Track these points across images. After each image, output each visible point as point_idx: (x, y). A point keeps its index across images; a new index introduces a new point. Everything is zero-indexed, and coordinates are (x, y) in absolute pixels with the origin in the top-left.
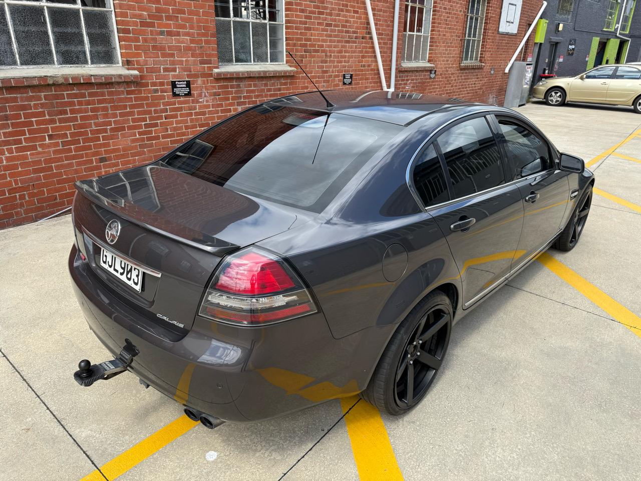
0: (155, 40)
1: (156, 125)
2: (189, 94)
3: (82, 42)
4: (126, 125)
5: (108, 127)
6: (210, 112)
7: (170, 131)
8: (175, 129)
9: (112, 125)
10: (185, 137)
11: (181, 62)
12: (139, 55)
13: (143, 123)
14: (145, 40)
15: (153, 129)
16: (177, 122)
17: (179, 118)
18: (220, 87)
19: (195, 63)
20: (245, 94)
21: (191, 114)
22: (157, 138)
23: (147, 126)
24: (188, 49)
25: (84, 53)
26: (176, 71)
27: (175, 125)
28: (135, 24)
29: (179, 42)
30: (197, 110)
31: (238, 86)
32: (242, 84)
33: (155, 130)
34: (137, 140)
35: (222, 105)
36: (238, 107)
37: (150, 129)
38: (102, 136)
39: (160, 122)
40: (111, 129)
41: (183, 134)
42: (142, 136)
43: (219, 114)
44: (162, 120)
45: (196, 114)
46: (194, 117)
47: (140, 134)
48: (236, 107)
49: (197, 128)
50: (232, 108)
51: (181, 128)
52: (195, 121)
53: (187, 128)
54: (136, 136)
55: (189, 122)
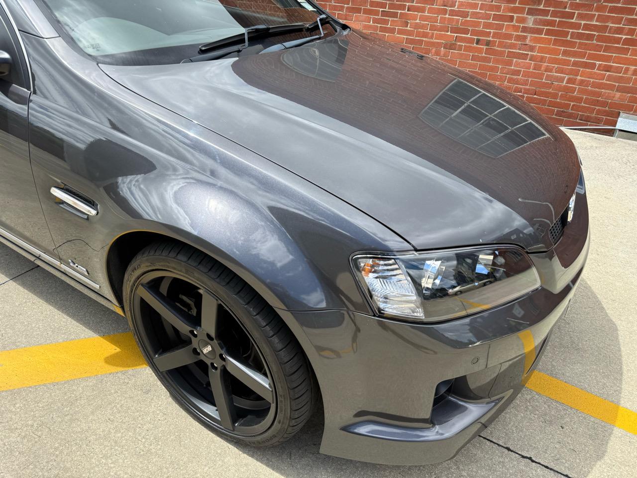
1: (394, 15)
4: (363, 8)
5: (345, 6)
6: (475, 15)
7: (410, 27)
8: (417, 26)
9: (349, 4)
10: (426, 39)
13: (381, 10)
15: (390, 19)
16: (422, 18)
17: (426, 14)
21: (445, 12)
22: (392, 31)
23: (384, 13)
27: (418, 21)
30: (456, 8)
33: (392, 20)
34: (369, 27)
35: (498, 8)
36: (530, 17)
37: (387, 18)
38: (338, 14)
39: (401, 13)
40: (347, 8)
41: (425, 35)
42: (376, 24)
43: (489, 21)
44: (403, 10)
45: (453, 13)
46: (447, 16)
47: (375, 21)
48: (525, 15)
49: (447, 32)
50: (515, 15)
51: (424, 27)
52: (446, 22)
53: (433, 28)
54: (370, 23)
55: (438, 22)
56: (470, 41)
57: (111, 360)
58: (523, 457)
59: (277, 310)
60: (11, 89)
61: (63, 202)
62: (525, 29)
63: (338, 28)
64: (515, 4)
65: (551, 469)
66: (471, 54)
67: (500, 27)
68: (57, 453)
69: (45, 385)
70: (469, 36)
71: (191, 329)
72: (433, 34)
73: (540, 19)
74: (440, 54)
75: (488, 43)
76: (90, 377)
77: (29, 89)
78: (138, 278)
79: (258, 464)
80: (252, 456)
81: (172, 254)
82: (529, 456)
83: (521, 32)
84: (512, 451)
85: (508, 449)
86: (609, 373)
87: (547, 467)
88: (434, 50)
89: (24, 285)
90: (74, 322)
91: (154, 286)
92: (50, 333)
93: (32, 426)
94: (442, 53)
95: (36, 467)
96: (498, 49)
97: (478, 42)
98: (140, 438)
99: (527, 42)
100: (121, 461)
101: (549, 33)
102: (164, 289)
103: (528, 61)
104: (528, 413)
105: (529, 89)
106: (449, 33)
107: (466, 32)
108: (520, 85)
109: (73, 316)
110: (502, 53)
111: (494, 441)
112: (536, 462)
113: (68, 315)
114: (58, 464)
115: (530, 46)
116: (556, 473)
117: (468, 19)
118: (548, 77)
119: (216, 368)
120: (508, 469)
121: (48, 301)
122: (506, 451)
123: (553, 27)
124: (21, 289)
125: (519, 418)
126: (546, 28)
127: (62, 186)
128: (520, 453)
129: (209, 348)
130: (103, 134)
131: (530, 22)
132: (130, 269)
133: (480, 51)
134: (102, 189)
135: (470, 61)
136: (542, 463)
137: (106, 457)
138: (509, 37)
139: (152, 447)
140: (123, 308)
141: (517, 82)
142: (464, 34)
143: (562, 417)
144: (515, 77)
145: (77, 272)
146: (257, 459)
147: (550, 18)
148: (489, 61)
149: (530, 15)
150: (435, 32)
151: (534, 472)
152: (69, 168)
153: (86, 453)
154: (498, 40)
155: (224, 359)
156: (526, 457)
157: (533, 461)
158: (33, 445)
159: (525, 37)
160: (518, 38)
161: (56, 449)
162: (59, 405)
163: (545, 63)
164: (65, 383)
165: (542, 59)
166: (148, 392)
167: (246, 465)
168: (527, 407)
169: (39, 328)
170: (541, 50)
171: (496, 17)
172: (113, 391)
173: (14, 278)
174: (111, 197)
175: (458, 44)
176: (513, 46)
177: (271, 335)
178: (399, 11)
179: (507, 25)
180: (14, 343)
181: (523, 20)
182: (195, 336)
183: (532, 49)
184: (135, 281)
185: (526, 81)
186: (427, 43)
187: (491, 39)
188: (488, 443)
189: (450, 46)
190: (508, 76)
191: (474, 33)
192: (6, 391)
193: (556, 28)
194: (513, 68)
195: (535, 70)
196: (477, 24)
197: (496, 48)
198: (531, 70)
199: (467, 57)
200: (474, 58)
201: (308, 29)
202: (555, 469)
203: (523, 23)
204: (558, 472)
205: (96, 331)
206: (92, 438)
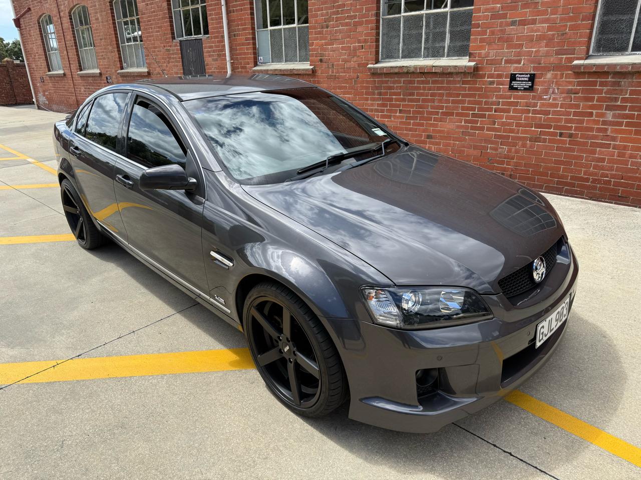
0: (503, 31)
1: (483, 116)
2: (531, 89)
3: (443, 40)
4: (455, 112)
6: (555, 113)
7: (497, 125)
8: (503, 124)
9: (443, 110)
10: (513, 134)
11: (529, 54)
12: (482, 48)
13: (471, 112)
14: (492, 33)
15: (479, 119)
16: (507, 118)
17: (511, 114)
18: (579, 84)
19: (547, 54)
20: (627, 96)
21: (528, 111)
22: (482, 129)
23: (474, 115)
24: (540, 38)
25: (444, 48)
26: (520, 63)
27: (504, 120)
28: (486, 17)
29: (532, 31)
30: (538, 108)
31: (618, 84)
32: (624, 82)
33: (481, 121)
34: (461, 127)
35: (578, 106)
36: (608, 112)
37: (476, 119)
38: (434, 117)
39: (488, 114)
40: (442, 112)
41: (512, 131)
42: (467, 124)
43: (570, 117)
44: (491, 112)
45: (535, 112)
46: (530, 115)
47: (466, 122)
48: (604, 111)
49: (532, 127)
50: (594, 111)
51: (511, 124)
52: (530, 120)
53: (518, 125)
54: (462, 123)
55: (523, 119)
56: (554, 134)
57: (233, 364)
58: (505, 451)
59: (319, 317)
60: (196, 198)
61: (216, 259)
62: (604, 123)
63: (402, 145)
64: (593, 102)
65: (524, 462)
66: (556, 145)
67: (582, 122)
68: (198, 409)
69: (193, 373)
70: (552, 130)
71: (279, 335)
72: (518, 130)
73: (619, 114)
74: (526, 146)
75: (571, 136)
76: (219, 372)
77: (205, 198)
78: (251, 302)
79: (314, 430)
80: (312, 426)
81: (269, 287)
82: (509, 452)
83: (602, 125)
84: (497, 447)
85: (495, 446)
86: (603, 408)
87: (522, 460)
88: (520, 143)
89: (185, 316)
90: (213, 340)
91: (260, 307)
92: (198, 345)
93: (185, 393)
94: (528, 146)
95: (186, 414)
96: (580, 140)
97: (561, 135)
98: (245, 407)
99: (609, 133)
100: (233, 418)
101: (628, 124)
102: (266, 311)
103: (611, 150)
104: (520, 426)
105: (616, 174)
106: (533, 129)
107: (549, 127)
108: (606, 171)
109: (212, 336)
110: (585, 144)
111: (485, 439)
112: (514, 456)
113: (210, 335)
114: (198, 414)
115: (612, 137)
116: (528, 465)
117: (550, 116)
118: (633, 164)
119: (291, 362)
120: (489, 457)
121: (199, 326)
122: (493, 447)
123: (632, 119)
124: (183, 318)
125: (511, 428)
126: (625, 120)
127: (217, 250)
128: (503, 449)
129: (288, 348)
130: (238, 222)
131: (609, 115)
132: (248, 297)
133: (564, 142)
134: (235, 251)
135: (555, 151)
136: (519, 457)
137: (224, 414)
138: (591, 129)
139: (252, 412)
140: (242, 326)
141: (603, 168)
142: (548, 129)
143: (548, 432)
144: (601, 164)
145: (219, 302)
146: (314, 428)
147: (629, 112)
148: (573, 150)
149: (608, 110)
150: (521, 128)
151: (510, 462)
152: (218, 240)
153: (214, 411)
154: (580, 133)
155: (295, 355)
156: (507, 452)
157: (511, 455)
158: (185, 403)
159: (606, 130)
160: (599, 130)
161: (197, 407)
162: (201, 384)
163: (628, 150)
164: (205, 373)
165: (625, 148)
166: (253, 383)
167: (307, 430)
168: (520, 423)
169: (192, 341)
170: (622, 140)
171: (575, 114)
172: (232, 381)
173: (180, 312)
174: (240, 256)
175: (543, 137)
176: (596, 137)
177: (316, 333)
178: (487, 113)
179: (587, 120)
180: (178, 349)
181: (603, 115)
182: (281, 340)
183: (614, 139)
184: (250, 304)
185: (612, 167)
186: (513, 138)
187: (573, 132)
188: (480, 440)
189: (537, 140)
190: (593, 163)
191: (556, 127)
192: (172, 374)
193: (635, 121)
194: (597, 156)
195: (619, 157)
196: (560, 120)
197: (578, 139)
198: (615, 157)
199: (552, 148)
200: (558, 149)
201: (374, 151)
202: (528, 462)
203: (603, 117)
204: (529, 464)
205: (225, 346)
206: (218, 404)
